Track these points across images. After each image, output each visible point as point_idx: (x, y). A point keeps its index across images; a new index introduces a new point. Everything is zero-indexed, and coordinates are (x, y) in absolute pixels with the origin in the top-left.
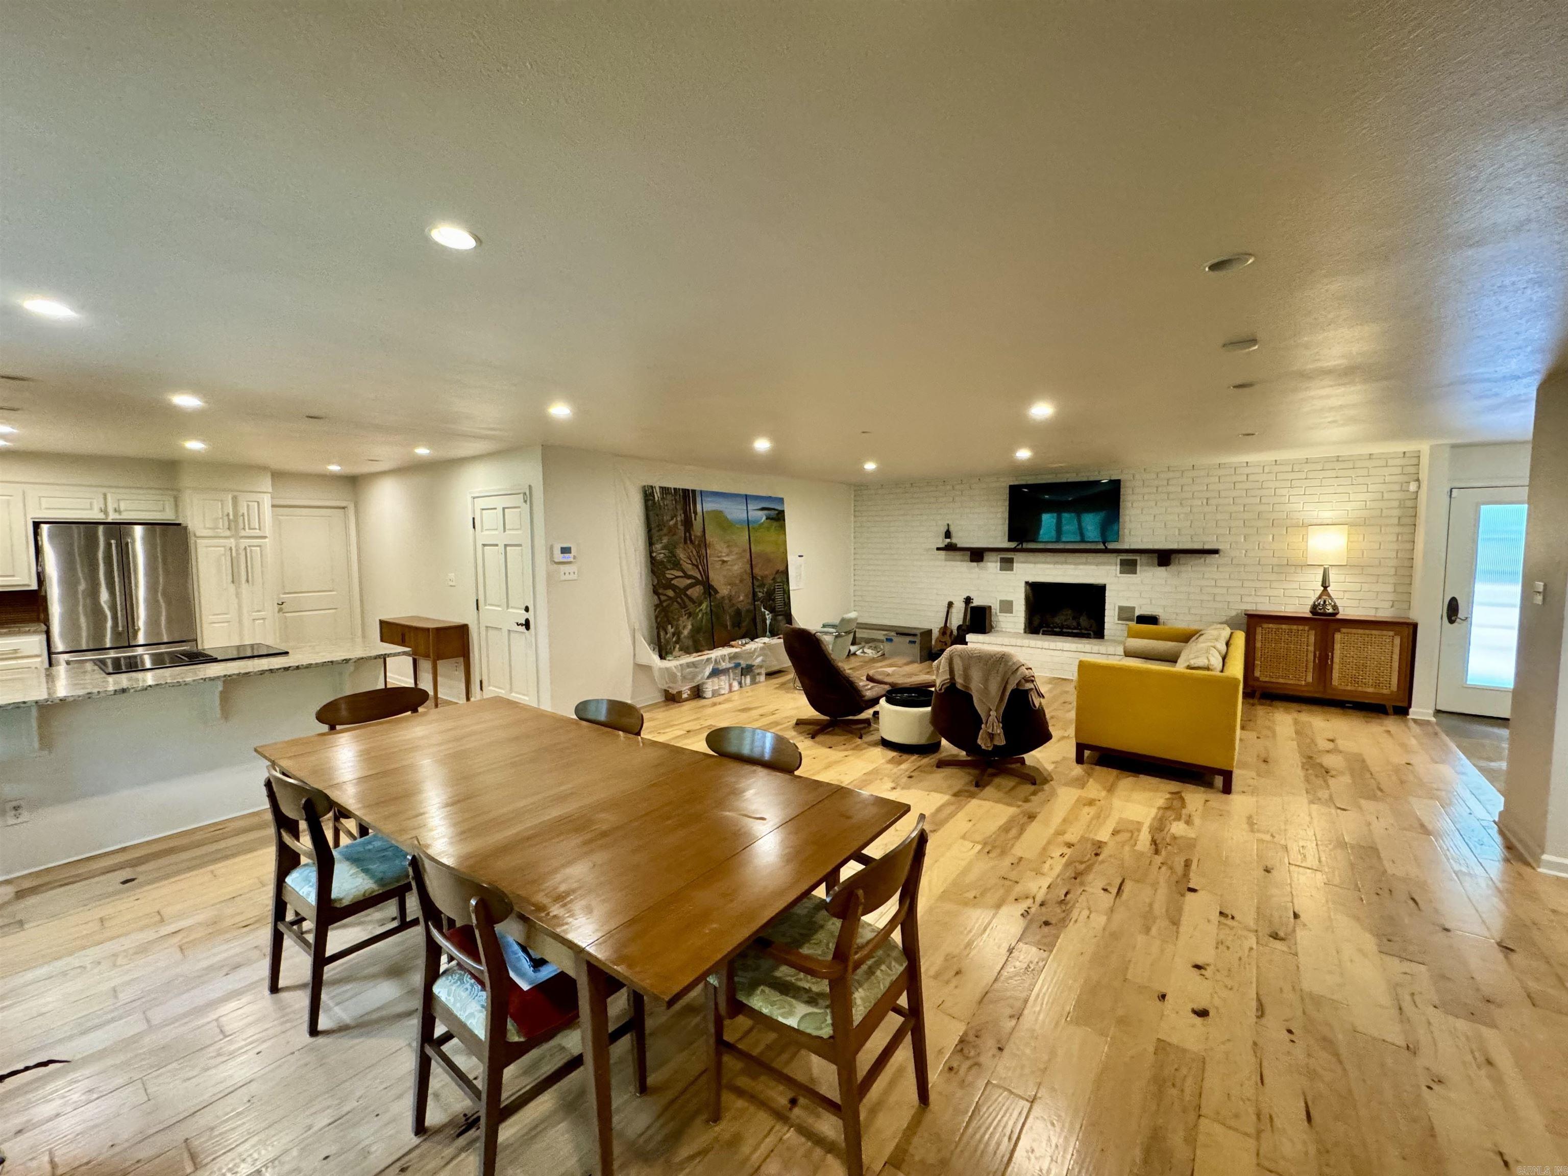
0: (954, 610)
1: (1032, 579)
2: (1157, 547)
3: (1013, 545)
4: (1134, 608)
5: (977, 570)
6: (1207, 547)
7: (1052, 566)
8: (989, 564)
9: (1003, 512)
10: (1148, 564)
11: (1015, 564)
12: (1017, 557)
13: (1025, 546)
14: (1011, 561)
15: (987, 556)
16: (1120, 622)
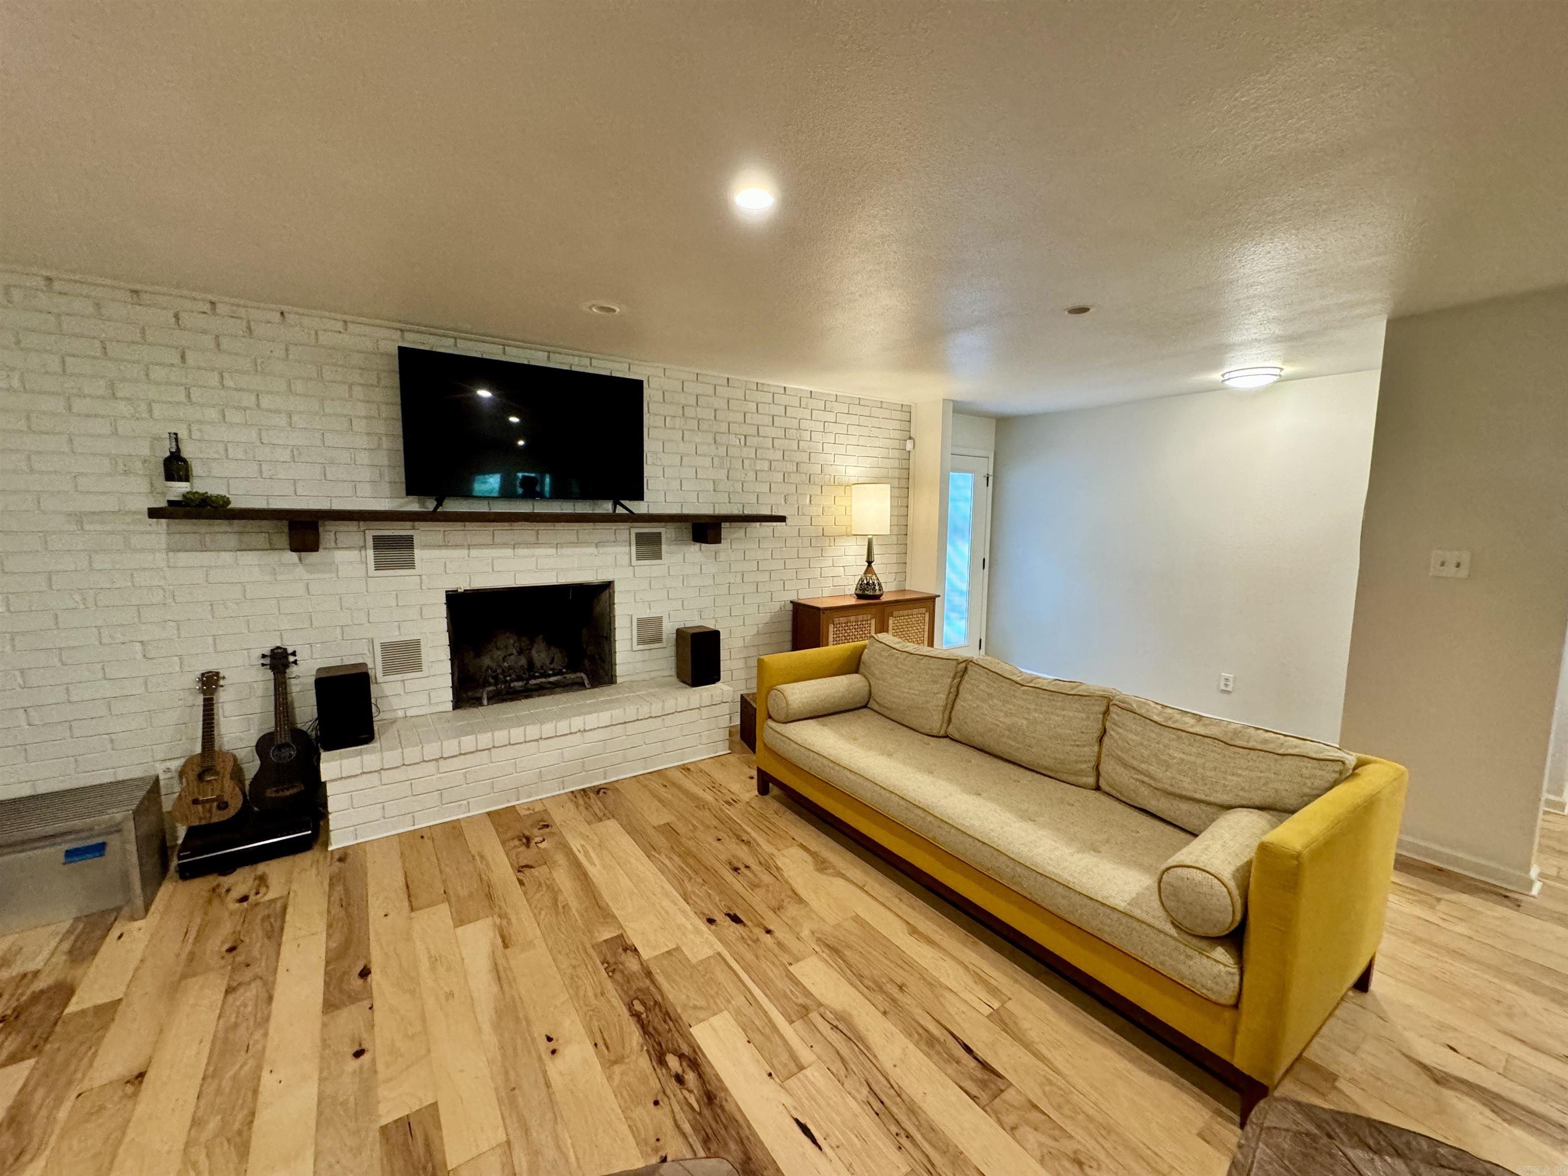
0: (225, 699)
1: (463, 585)
2: (687, 511)
3: (413, 505)
4: (660, 619)
5: (300, 571)
6: (748, 512)
7: (508, 552)
8: (340, 556)
9: (369, 418)
10: (678, 541)
11: (417, 552)
12: (421, 533)
13: (452, 506)
14: (407, 543)
15: (328, 532)
16: (641, 647)
